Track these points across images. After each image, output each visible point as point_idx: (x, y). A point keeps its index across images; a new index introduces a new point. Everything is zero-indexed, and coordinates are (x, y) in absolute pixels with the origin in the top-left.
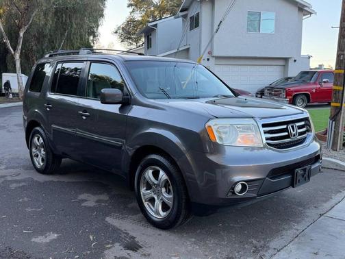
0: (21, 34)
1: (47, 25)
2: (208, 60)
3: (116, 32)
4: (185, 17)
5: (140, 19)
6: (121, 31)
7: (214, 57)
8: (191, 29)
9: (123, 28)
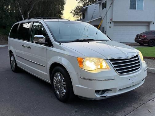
0: (28, 14)
1: (39, 9)
2: (110, 23)
3: (71, 12)
4: (100, 3)
5: (82, 6)
6: (73, 12)
7: (113, 21)
8: (103, 9)
9: (74, 10)
